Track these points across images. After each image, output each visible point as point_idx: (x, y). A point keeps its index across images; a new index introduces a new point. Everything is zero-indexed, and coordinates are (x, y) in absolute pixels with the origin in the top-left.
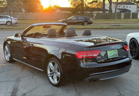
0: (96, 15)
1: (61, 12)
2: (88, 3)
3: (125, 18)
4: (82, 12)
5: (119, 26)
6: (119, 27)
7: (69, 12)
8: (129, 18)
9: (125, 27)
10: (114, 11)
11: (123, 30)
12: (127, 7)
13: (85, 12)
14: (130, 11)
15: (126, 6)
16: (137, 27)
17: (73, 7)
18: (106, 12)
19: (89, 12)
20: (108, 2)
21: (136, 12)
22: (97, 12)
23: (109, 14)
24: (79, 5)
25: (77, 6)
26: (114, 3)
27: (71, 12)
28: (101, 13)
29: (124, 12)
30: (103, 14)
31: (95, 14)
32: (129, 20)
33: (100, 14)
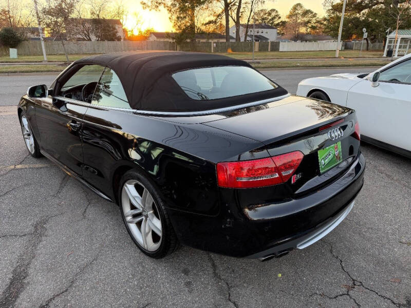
0: (215, 45)
1: (158, 40)
2: (203, 24)
3: (260, 50)
4: (192, 41)
5: (259, 63)
6: (260, 65)
7: (171, 40)
8: (266, 50)
9: (269, 65)
10: (242, 40)
11: (273, 70)
12: (262, 32)
13: (197, 40)
14: (267, 39)
15: (260, 30)
16: (289, 65)
17: (178, 32)
18: (231, 41)
19: (204, 41)
20: (234, 24)
21: (277, 41)
22: (216, 41)
23: (236, 44)
24: (187, 28)
25: (184, 29)
26: (243, 25)
27: (174, 41)
28: (224, 42)
29: (258, 41)
30: (227, 44)
31: (214, 43)
32: (268, 53)
33: (221, 43)
